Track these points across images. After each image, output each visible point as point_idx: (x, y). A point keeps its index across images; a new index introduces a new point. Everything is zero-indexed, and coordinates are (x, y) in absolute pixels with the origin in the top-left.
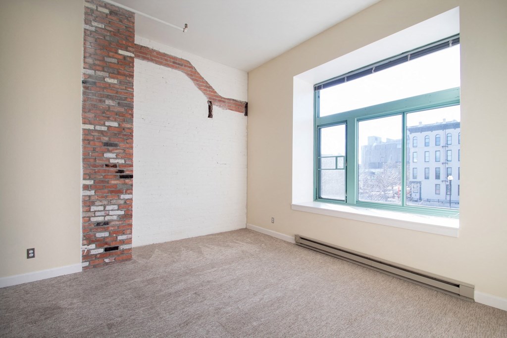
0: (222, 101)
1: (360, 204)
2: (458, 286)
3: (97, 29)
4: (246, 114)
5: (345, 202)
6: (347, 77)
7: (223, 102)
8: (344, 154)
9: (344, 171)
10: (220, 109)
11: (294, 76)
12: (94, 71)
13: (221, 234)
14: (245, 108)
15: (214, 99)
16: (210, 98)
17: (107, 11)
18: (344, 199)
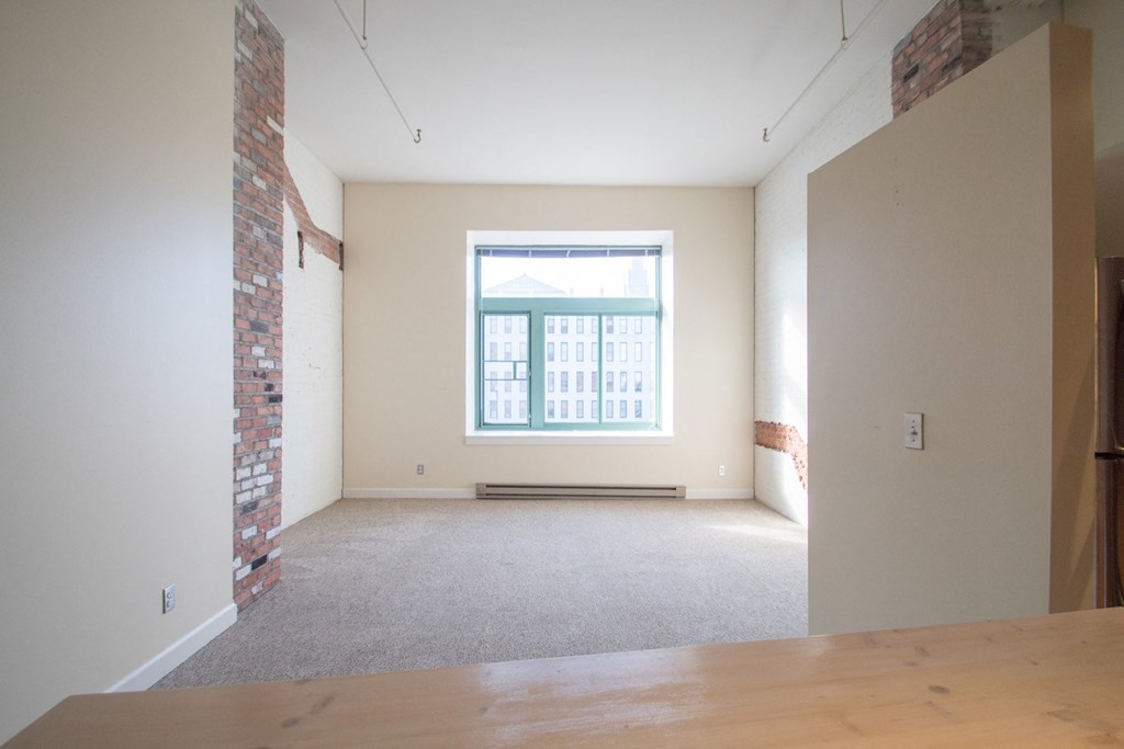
0: (318, 234)
1: (548, 427)
2: (675, 489)
3: (244, 60)
4: (341, 268)
5: (529, 426)
6: (533, 252)
7: (317, 236)
8: (526, 358)
9: (526, 383)
10: (312, 250)
11: (471, 229)
12: (239, 155)
13: (317, 513)
14: (339, 252)
15: (306, 229)
16: (301, 226)
17: (254, 23)
18: (525, 421)
